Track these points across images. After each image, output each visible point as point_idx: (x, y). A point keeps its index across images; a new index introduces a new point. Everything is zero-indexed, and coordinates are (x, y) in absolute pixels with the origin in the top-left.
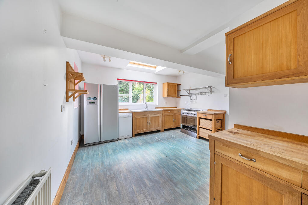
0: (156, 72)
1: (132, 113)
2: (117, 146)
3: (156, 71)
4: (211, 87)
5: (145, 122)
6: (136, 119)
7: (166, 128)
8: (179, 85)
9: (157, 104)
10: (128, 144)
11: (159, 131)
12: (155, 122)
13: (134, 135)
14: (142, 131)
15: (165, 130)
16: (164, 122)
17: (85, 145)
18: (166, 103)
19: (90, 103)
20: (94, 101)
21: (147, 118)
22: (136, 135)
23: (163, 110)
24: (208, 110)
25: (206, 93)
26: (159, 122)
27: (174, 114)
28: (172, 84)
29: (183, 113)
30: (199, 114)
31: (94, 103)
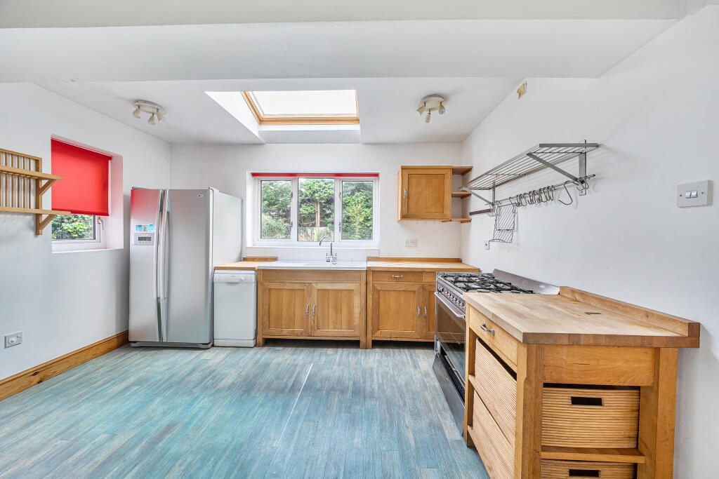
1: (253, 272)
5: (297, 303)
6: (268, 291)
7: (382, 335)
12: (338, 310)
13: (260, 340)
14: (286, 333)
15: (377, 344)
16: (373, 313)
17: (133, 345)
18: (414, 242)
19: (140, 238)
21: (304, 292)
22: (270, 342)
23: (371, 267)
26: (350, 312)
28: (424, 172)
30: (472, 310)
31: (149, 239)
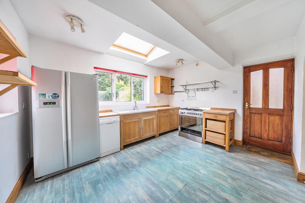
0: (148, 62)
1: (119, 116)
2: (99, 172)
3: (147, 60)
4: (215, 82)
5: (137, 127)
6: (125, 124)
7: (161, 132)
8: (172, 79)
9: (148, 102)
10: (117, 164)
11: (154, 137)
12: (149, 126)
13: (122, 147)
14: (133, 140)
15: (160, 135)
16: (159, 126)
17: (36, 181)
18: (158, 101)
19: (45, 103)
20: (54, 100)
21: (139, 122)
23: (158, 110)
24: (212, 109)
25: (209, 89)
26: (153, 126)
27: (170, 114)
28: (166, 78)
29: (183, 113)
30: (206, 114)
31: (54, 103)
